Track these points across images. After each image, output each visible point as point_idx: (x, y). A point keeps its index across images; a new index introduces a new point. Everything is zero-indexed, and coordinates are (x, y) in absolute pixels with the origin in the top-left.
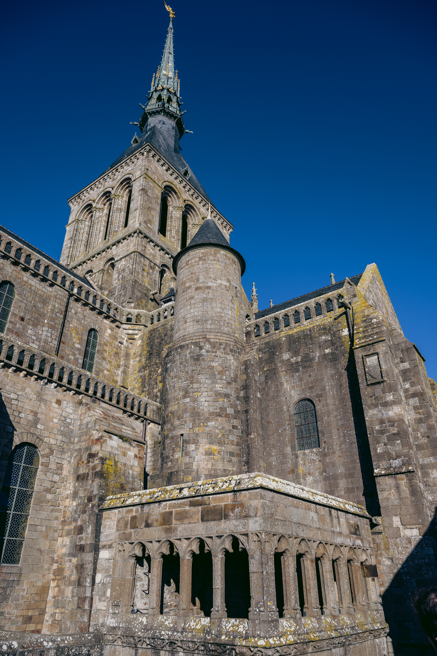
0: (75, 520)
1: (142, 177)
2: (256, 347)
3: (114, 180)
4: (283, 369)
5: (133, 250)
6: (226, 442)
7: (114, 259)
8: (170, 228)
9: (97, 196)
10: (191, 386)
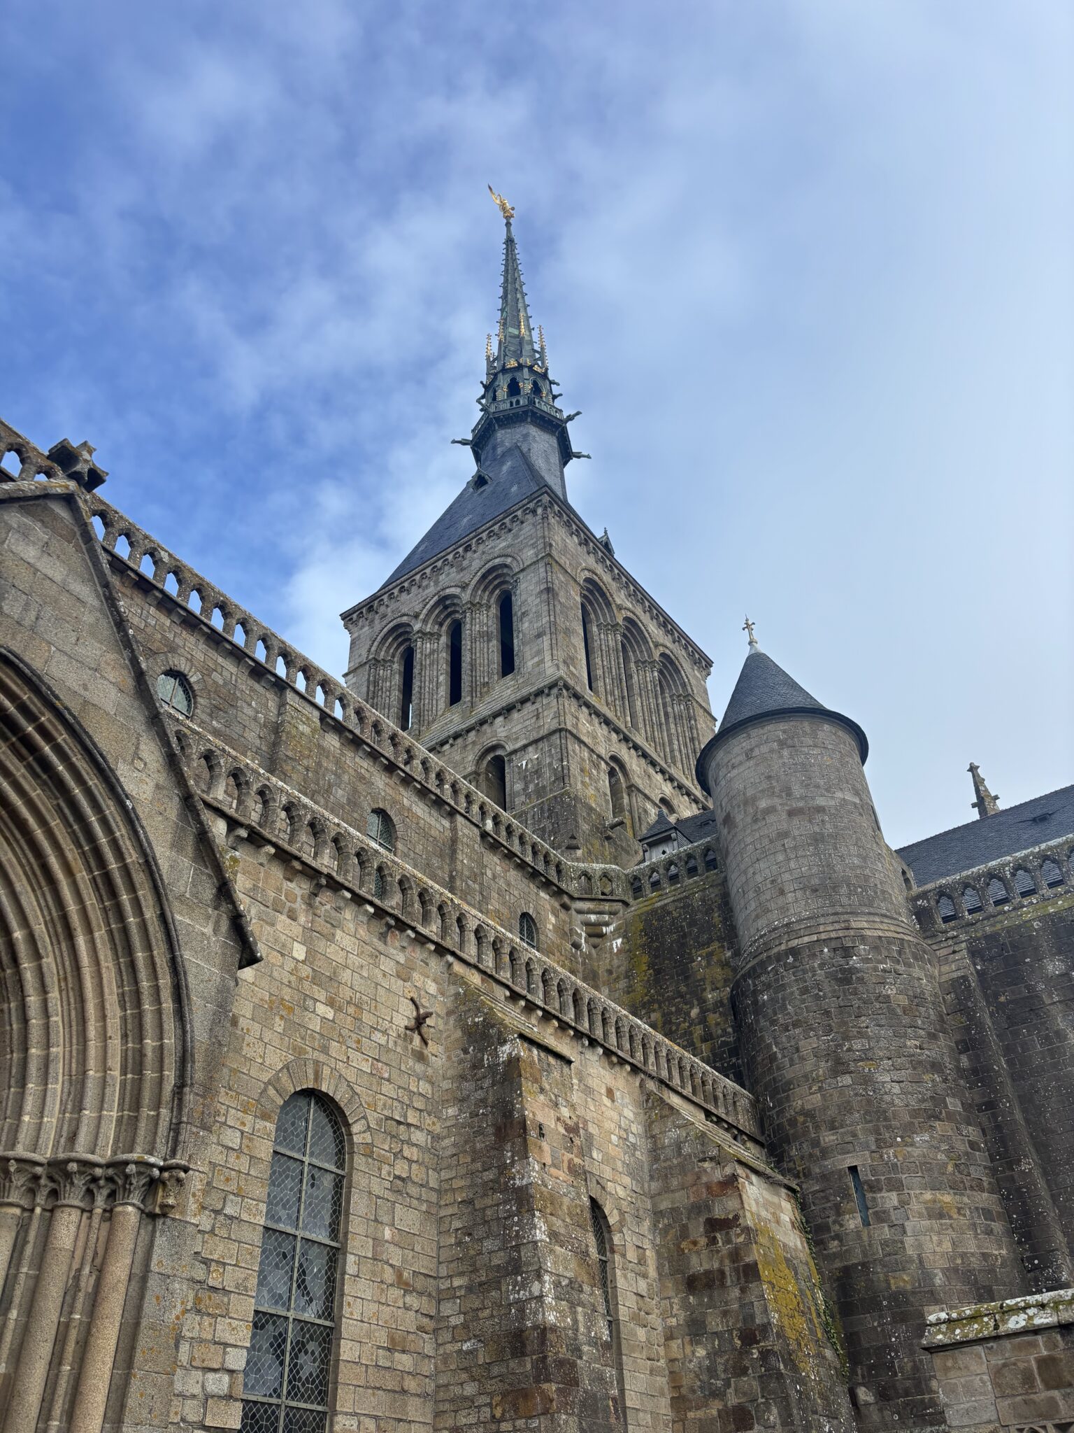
0: (717, 1394)
1: (541, 564)
2: (964, 945)
3: (462, 570)
4: (1056, 999)
5: (554, 725)
6: (968, 1184)
7: (503, 747)
8: (599, 672)
9: (421, 605)
10: (847, 1045)
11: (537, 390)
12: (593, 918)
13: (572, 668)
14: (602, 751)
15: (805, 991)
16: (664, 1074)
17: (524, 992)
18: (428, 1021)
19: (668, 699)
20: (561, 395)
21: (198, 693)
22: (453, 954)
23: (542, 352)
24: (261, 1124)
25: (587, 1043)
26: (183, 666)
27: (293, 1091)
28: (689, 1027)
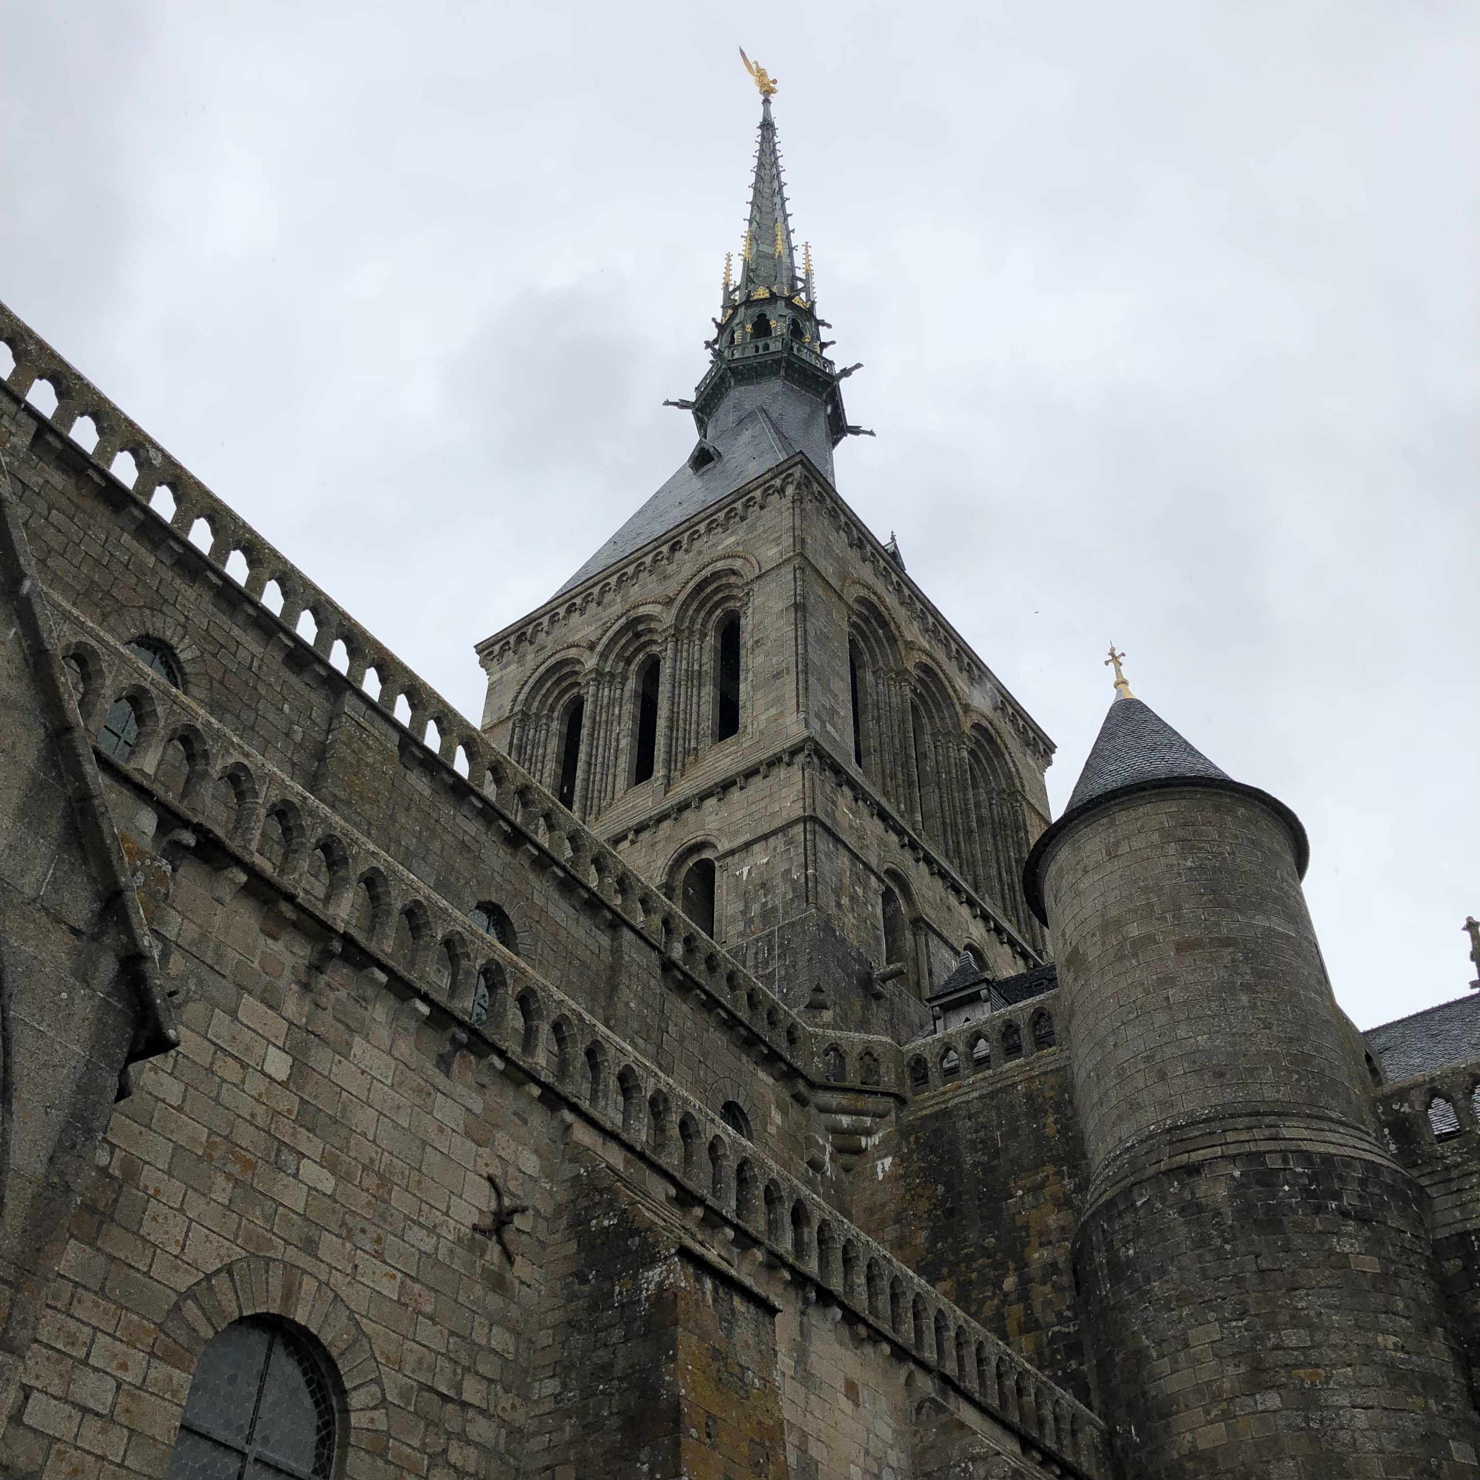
1: (788, 569)
3: (666, 578)
5: (795, 814)
7: (714, 846)
8: (873, 743)
9: (600, 631)
10: (1273, 1341)
11: (796, 332)
12: (845, 1121)
13: (829, 727)
14: (874, 863)
15: (1203, 1241)
16: (951, 1368)
17: (705, 1193)
18: (518, 1220)
19: (984, 797)
20: (833, 343)
21: (191, 679)
22: (575, 1108)
23: (807, 281)
24: (160, 1371)
25: (813, 1295)
26: (171, 635)
27: (236, 1316)
28: (998, 1308)
